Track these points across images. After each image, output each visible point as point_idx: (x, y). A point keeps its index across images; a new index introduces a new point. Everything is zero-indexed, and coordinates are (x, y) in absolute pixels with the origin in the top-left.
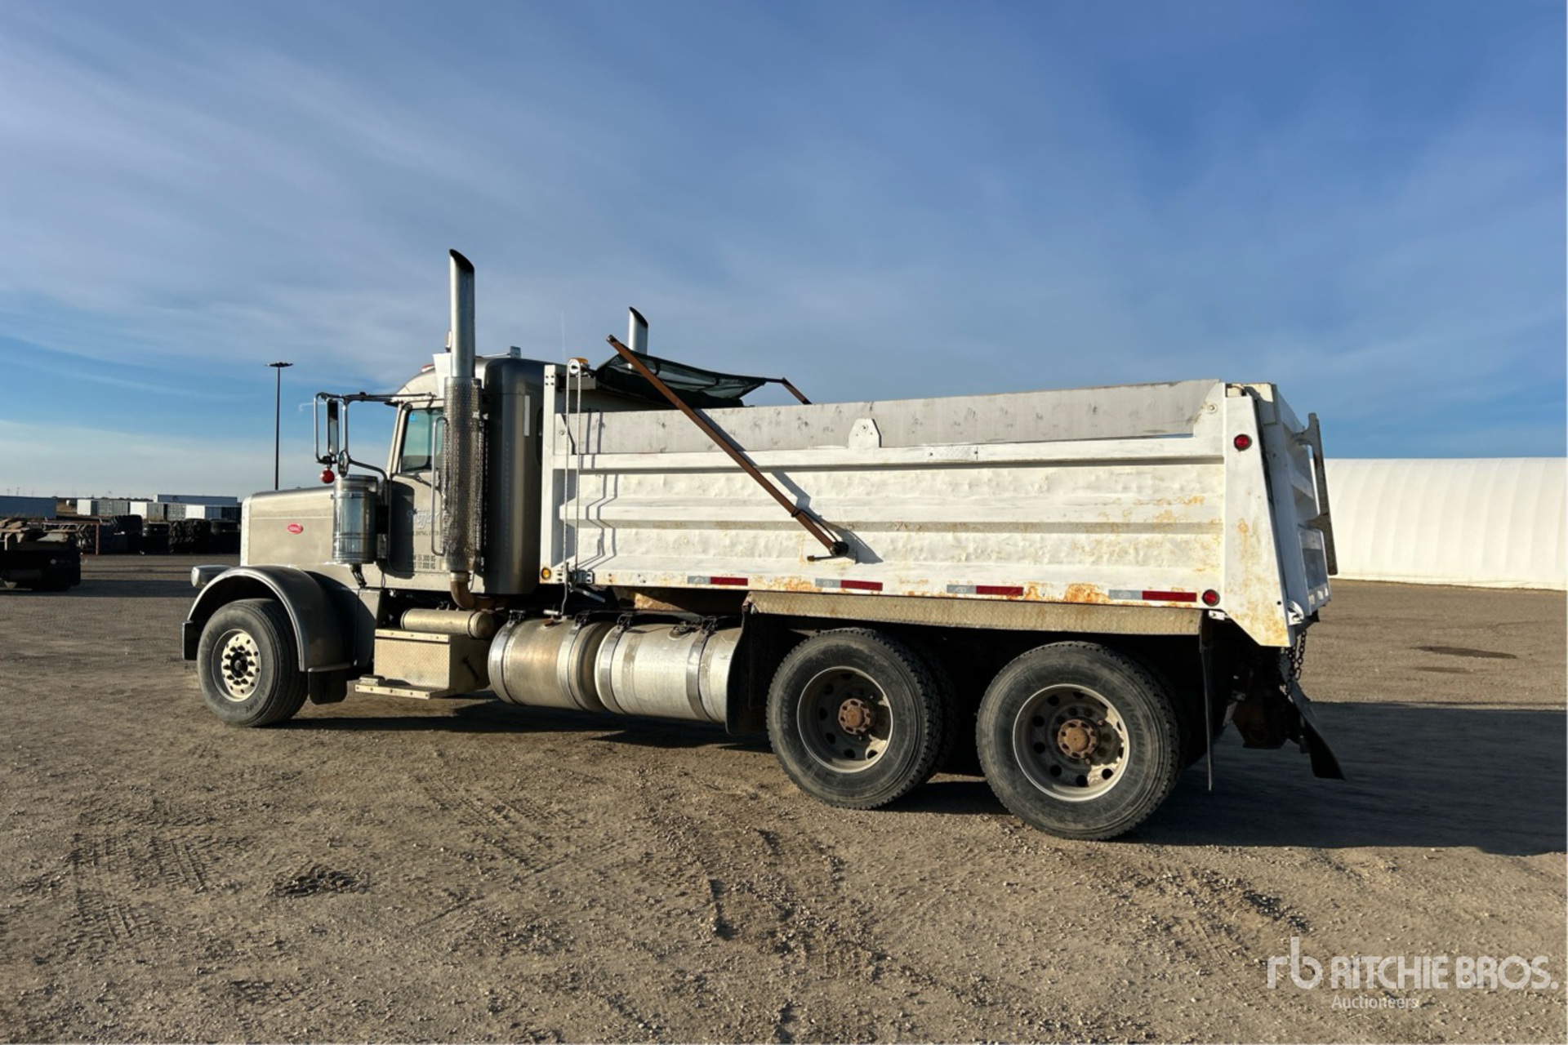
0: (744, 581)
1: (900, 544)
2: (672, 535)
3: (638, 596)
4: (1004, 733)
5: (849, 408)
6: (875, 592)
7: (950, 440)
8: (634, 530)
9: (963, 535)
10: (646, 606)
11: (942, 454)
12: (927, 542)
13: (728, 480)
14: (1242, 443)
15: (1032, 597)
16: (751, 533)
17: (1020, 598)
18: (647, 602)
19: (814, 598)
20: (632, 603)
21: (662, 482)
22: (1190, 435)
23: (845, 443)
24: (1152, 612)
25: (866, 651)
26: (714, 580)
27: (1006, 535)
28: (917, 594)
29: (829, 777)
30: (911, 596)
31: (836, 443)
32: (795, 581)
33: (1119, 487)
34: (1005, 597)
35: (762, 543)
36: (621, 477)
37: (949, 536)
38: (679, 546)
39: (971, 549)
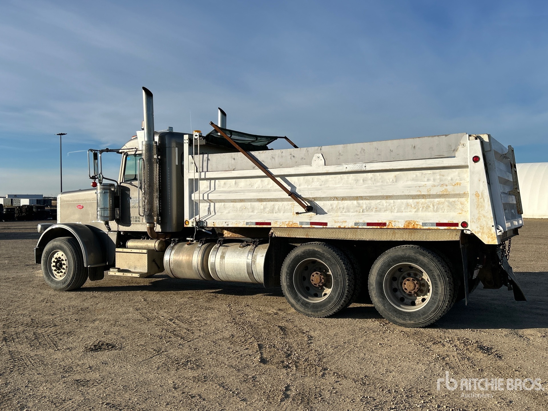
0: (269, 224)
1: (335, 206)
2: (239, 205)
3: (225, 232)
4: (380, 284)
5: (312, 149)
6: (325, 227)
7: (355, 162)
8: (223, 203)
9: (361, 202)
10: (229, 236)
11: (351, 167)
12: (345, 205)
13: (262, 181)
14: (476, 159)
15: (390, 227)
16: (272, 203)
17: (385, 227)
18: (229, 234)
19: (299, 229)
20: (223, 235)
21: (234, 183)
22: (454, 157)
23: (310, 164)
24: (440, 231)
25: (321, 252)
26: (257, 224)
27: (379, 201)
28: (342, 227)
29: (307, 305)
30: (340, 228)
31: (306, 164)
32: (291, 223)
33: (426, 180)
34: (379, 227)
35: (276, 208)
36: (217, 181)
37: (355, 202)
38: (242, 209)
39: (364, 207)
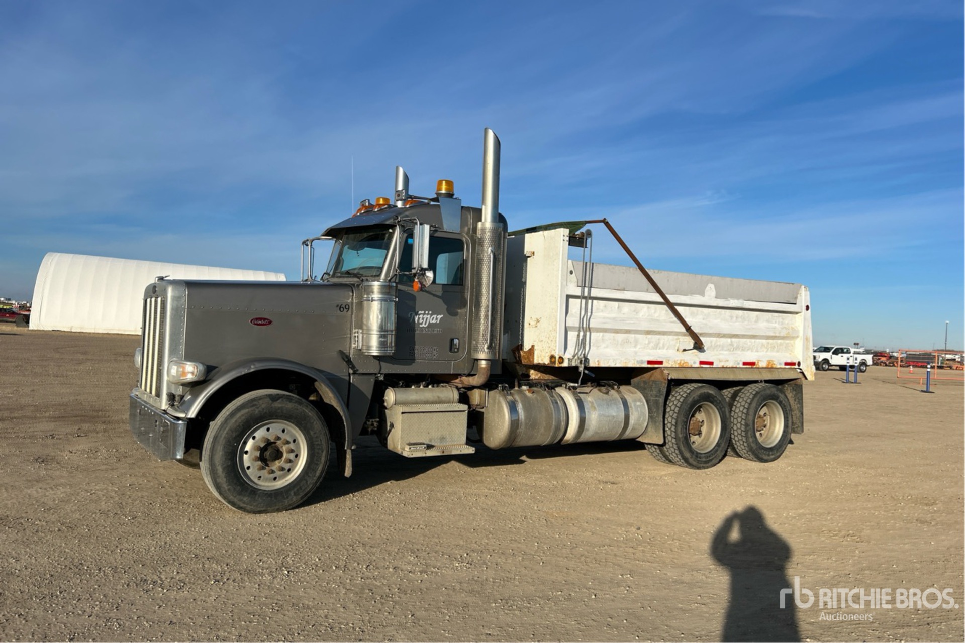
0: (661, 363)
1: (713, 343)
2: (620, 337)
3: (532, 372)
5: (705, 278)
6: (711, 366)
7: (738, 297)
8: (601, 334)
9: (733, 339)
10: (537, 377)
11: (733, 303)
12: (722, 343)
13: (648, 308)
14: (807, 308)
15: (758, 366)
16: (658, 336)
17: (755, 367)
18: (537, 375)
19: (689, 370)
20: (529, 376)
21: (617, 307)
22: (795, 304)
23: (702, 294)
24: (786, 370)
25: (714, 394)
26: (649, 362)
27: (745, 340)
28: (725, 366)
30: (723, 368)
31: (699, 294)
32: (682, 362)
33: (774, 321)
34: (750, 366)
35: (662, 342)
36: (595, 302)
37: (729, 340)
39: (735, 346)
